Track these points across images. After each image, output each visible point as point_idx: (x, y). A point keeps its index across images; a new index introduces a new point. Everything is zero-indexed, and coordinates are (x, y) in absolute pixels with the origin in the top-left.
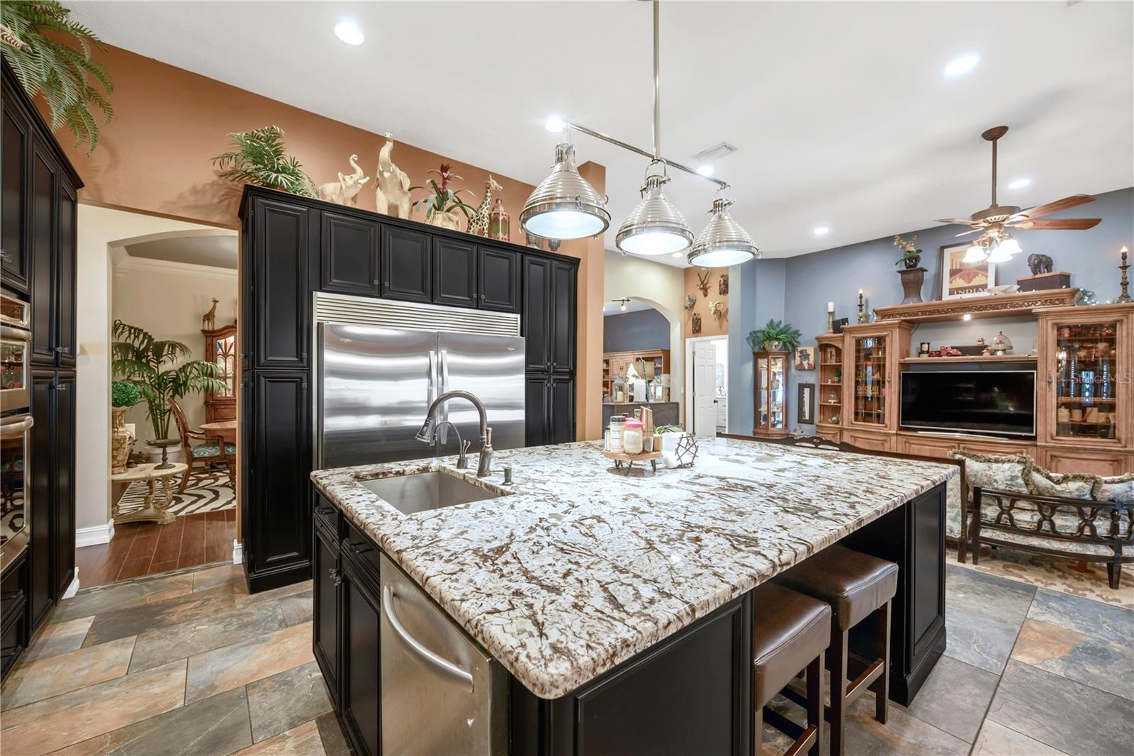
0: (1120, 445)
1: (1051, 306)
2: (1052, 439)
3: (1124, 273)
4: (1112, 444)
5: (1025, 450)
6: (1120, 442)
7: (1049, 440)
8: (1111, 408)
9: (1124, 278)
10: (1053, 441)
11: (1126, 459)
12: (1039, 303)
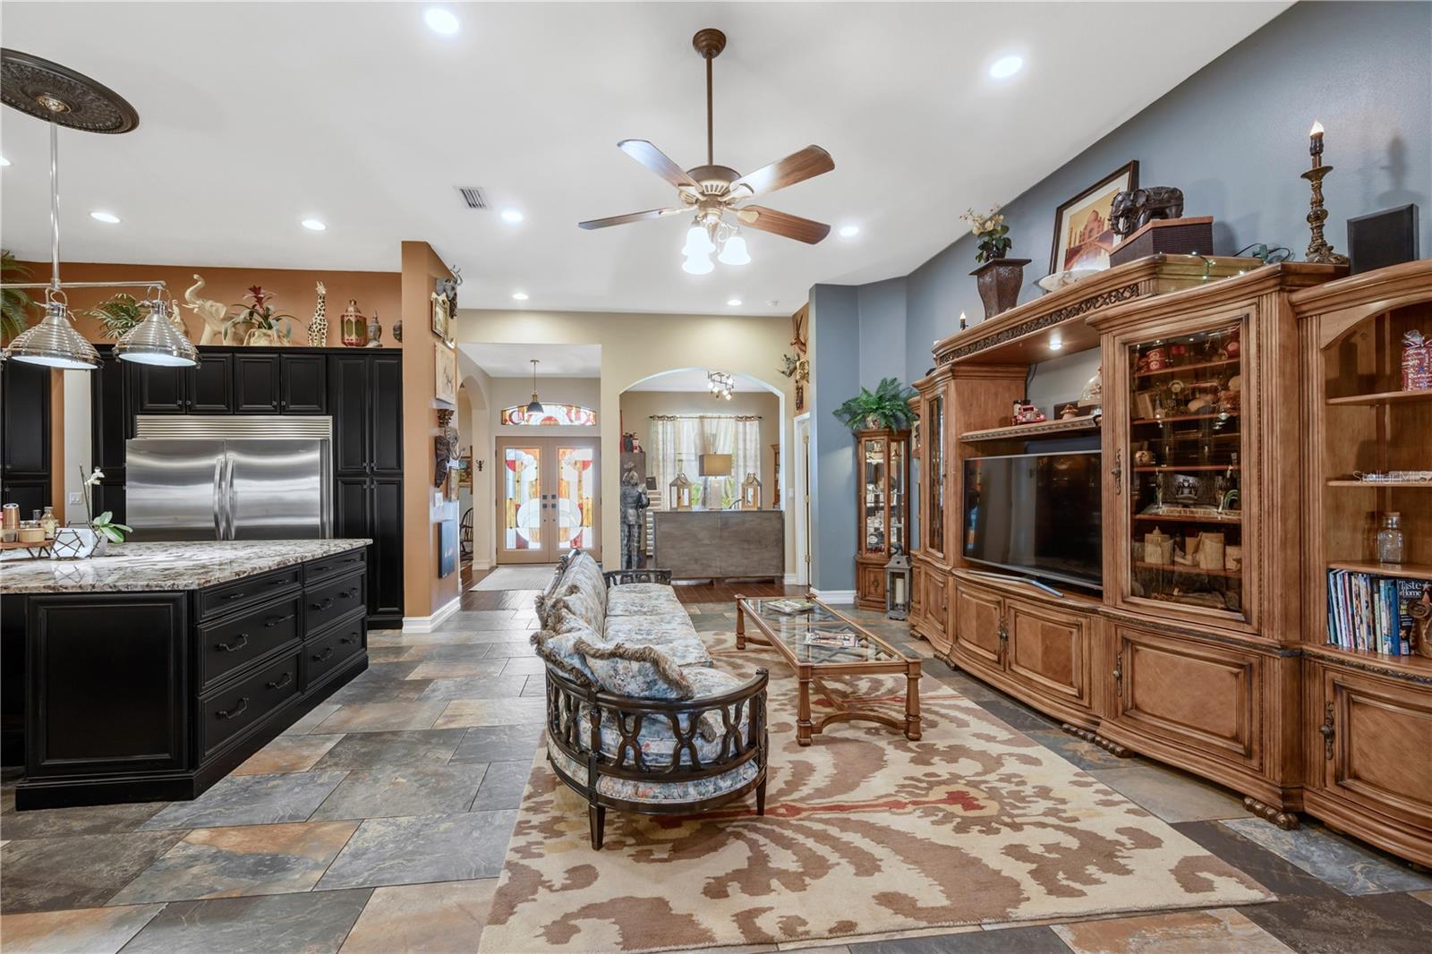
0: (1248, 629)
1: (1117, 303)
2: (1124, 602)
3: (1317, 189)
4: (1232, 625)
5: (1083, 620)
6: (1248, 621)
7: (1119, 602)
8: (1232, 534)
9: (1319, 202)
10: (1125, 606)
11: (1261, 664)
12: (1101, 300)
